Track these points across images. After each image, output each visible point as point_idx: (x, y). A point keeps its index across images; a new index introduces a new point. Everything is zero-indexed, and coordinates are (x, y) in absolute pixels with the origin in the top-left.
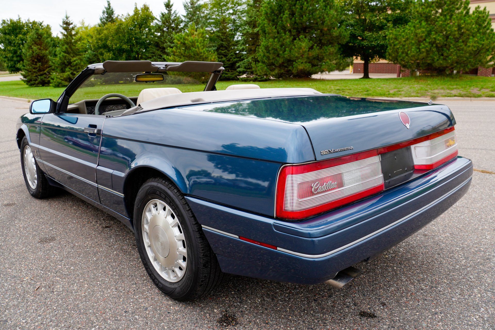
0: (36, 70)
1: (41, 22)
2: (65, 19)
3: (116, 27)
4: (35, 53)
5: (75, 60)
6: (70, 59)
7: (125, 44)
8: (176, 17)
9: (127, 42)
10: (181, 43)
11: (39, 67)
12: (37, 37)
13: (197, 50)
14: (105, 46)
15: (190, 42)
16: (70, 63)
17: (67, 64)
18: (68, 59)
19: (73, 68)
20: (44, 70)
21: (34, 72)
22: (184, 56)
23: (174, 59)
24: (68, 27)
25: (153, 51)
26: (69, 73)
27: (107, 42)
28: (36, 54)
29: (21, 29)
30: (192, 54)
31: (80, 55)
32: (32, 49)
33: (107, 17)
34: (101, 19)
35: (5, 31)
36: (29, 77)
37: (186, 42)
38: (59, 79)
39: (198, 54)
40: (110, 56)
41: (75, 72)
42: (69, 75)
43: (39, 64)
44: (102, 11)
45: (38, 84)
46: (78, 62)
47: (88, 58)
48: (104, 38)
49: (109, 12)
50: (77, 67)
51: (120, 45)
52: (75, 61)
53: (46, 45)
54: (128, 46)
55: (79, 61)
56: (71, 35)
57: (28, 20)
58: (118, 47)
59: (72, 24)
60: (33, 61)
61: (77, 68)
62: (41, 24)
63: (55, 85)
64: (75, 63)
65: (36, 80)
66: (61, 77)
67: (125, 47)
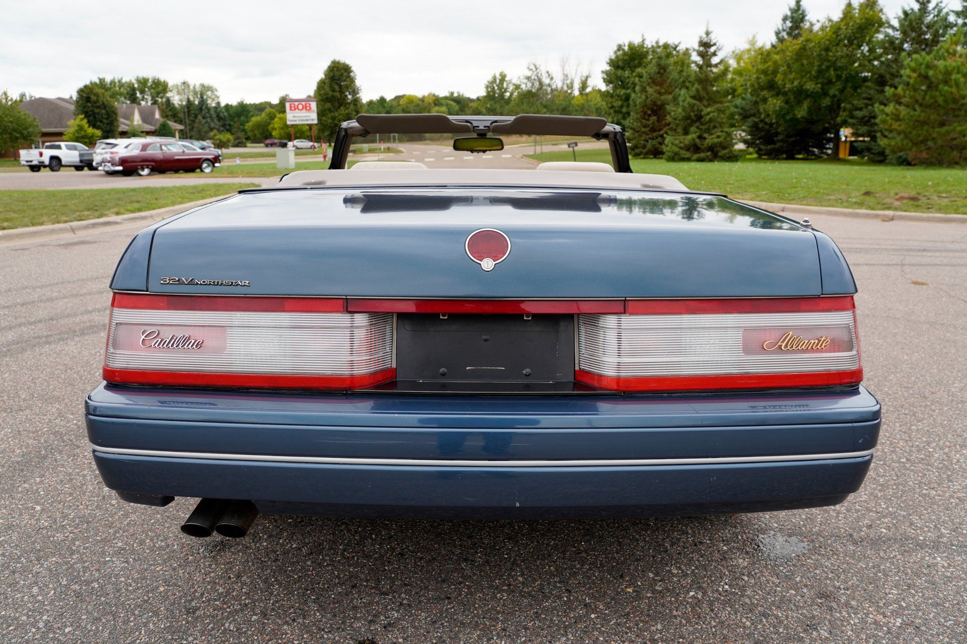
0: (647, 130)
1: (676, 43)
2: (704, 36)
3: (797, 47)
4: (649, 99)
5: (709, 111)
6: (702, 111)
7: (811, 80)
8: (937, 16)
9: (817, 77)
10: (920, 75)
11: (653, 123)
12: (657, 70)
13: (954, 90)
14: (771, 86)
15: (940, 72)
16: (699, 117)
17: (695, 119)
18: (698, 109)
19: (703, 127)
20: (660, 130)
21: (644, 133)
22: (921, 105)
23: (895, 111)
24: (707, 52)
25: (869, 94)
26: (694, 136)
27: (775, 77)
28: (651, 101)
29: (642, 59)
30: (940, 100)
31: (721, 102)
32: (646, 92)
33: (791, 28)
34: (777, 33)
35: (618, 63)
36: (634, 142)
37: (931, 73)
38: (676, 145)
39: (955, 101)
40: (778, 105)
41: (706, 135)
42: (693, 139)
43: (654, 118)
44: (781, 17)
45: (647, 154)
46: (714, 116)
47: (742, 108)
48: (771, 68)
49: (797, 18)
50: (712, 124)
51: (800, 83)
52: (708, 114)
53: (670, 85)
54: (817, 84)
55: (716, 114)
56: (710, 65)
57: (657, 43)
58: (796, 87)
59: (715, 44)
60: (645, 113)
61: (711, 127)
62: (677, 46)
63: (669, 157)
64: (708, 117)
65: (644, 147)
66: (681, 142)
67: (810, 86)
